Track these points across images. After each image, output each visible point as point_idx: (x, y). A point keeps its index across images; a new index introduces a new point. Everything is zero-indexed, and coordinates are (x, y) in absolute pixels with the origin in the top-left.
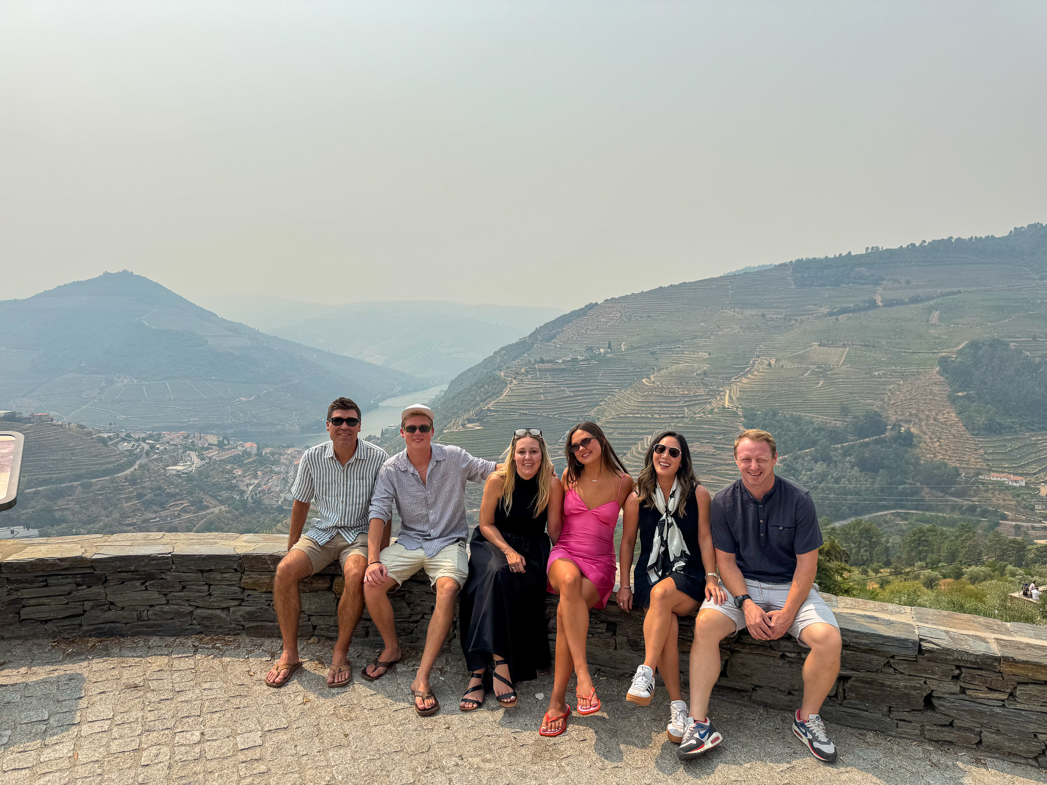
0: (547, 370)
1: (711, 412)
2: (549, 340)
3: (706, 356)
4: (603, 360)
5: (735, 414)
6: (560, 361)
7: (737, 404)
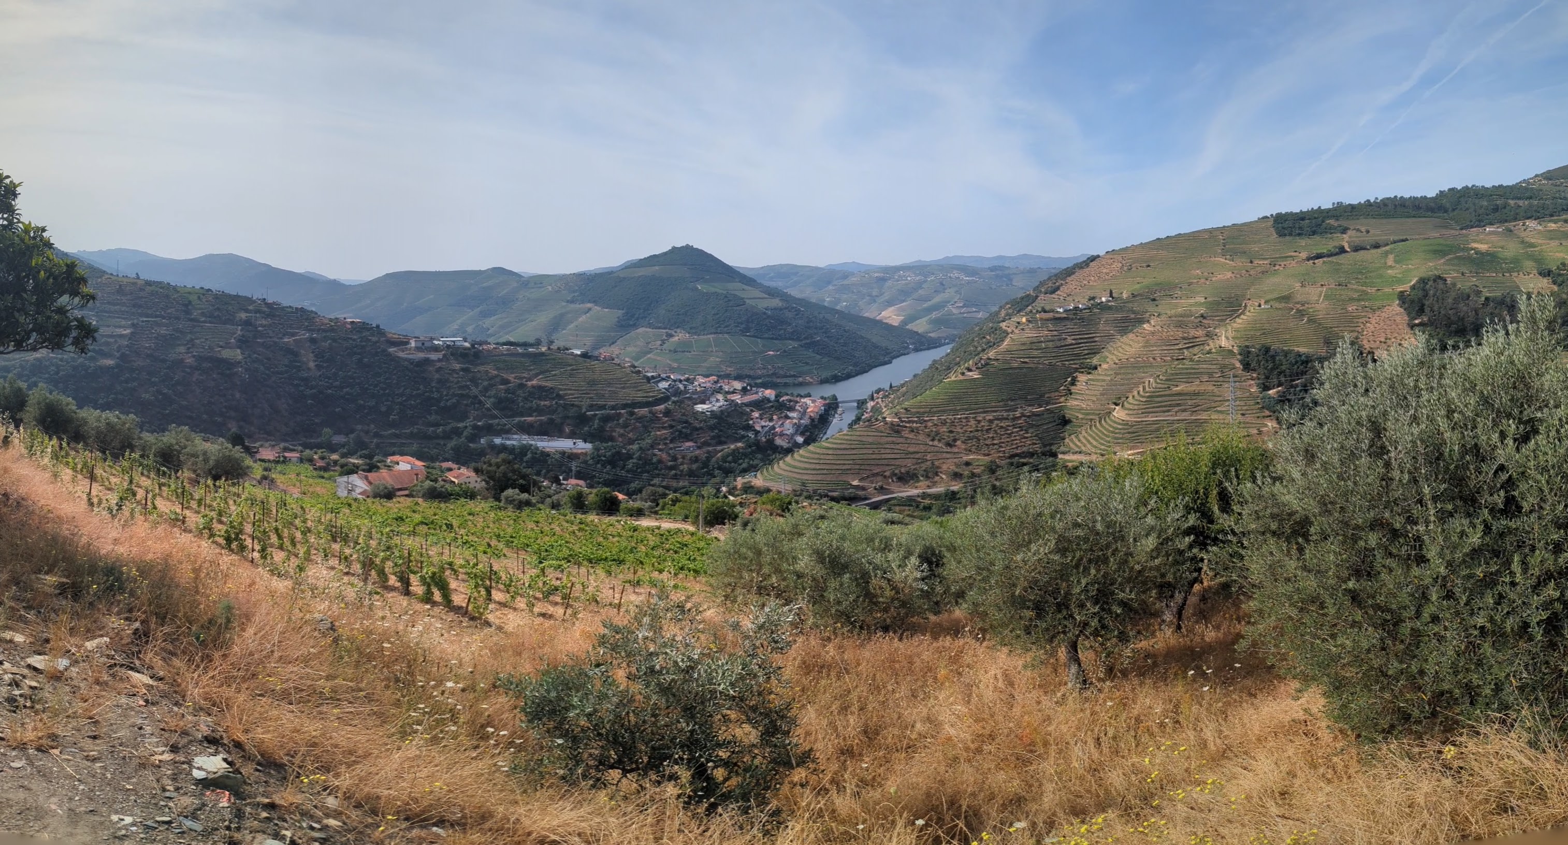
0: (1047, 320)
1: (1209, 352)
2: (1053, 292)
3: (1203, 300)
4: (1104, 307)
5: (1231, 352)
6: (1061, 310)
7: (1232, 343)
